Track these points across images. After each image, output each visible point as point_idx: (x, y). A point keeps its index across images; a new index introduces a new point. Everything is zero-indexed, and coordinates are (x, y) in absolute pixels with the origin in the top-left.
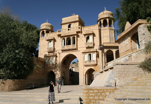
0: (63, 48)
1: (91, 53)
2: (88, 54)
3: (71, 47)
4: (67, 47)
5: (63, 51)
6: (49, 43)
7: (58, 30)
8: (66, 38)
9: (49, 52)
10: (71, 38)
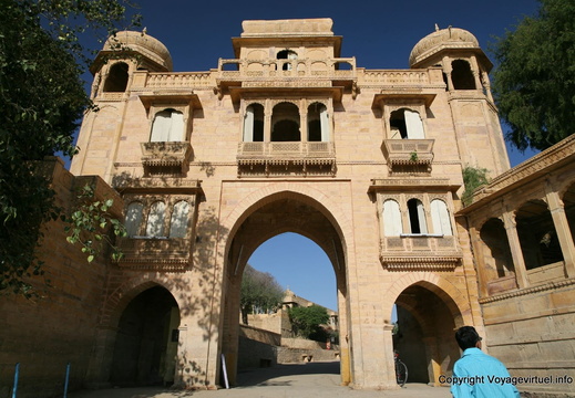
0: (249, 154)
1: (425, 197)
2: (404, 198)
3: (301, 150)
4: (275, 148)
5: (245, 168)
6: (159, 118)
7: (221, 62)
8: (268, 105)
9: (150, 169)
10: (303, 106)
